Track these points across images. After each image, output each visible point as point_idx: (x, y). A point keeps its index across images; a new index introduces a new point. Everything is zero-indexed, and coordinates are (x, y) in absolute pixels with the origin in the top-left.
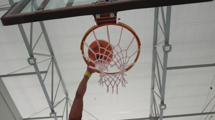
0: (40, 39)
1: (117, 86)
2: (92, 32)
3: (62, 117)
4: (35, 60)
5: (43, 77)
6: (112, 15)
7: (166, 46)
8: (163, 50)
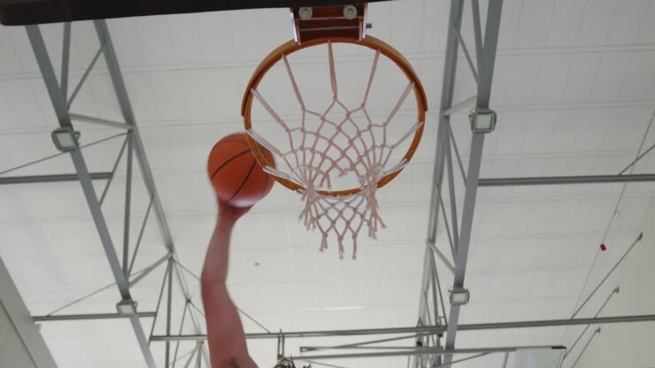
0: (92, 72)
1: (355, 236)
2: (281, 61)
3: (155, 314)
4: (75, 136)
5: (99, 192)
6: (349, 13)
7: (479, 113)
8: (469, 126)
